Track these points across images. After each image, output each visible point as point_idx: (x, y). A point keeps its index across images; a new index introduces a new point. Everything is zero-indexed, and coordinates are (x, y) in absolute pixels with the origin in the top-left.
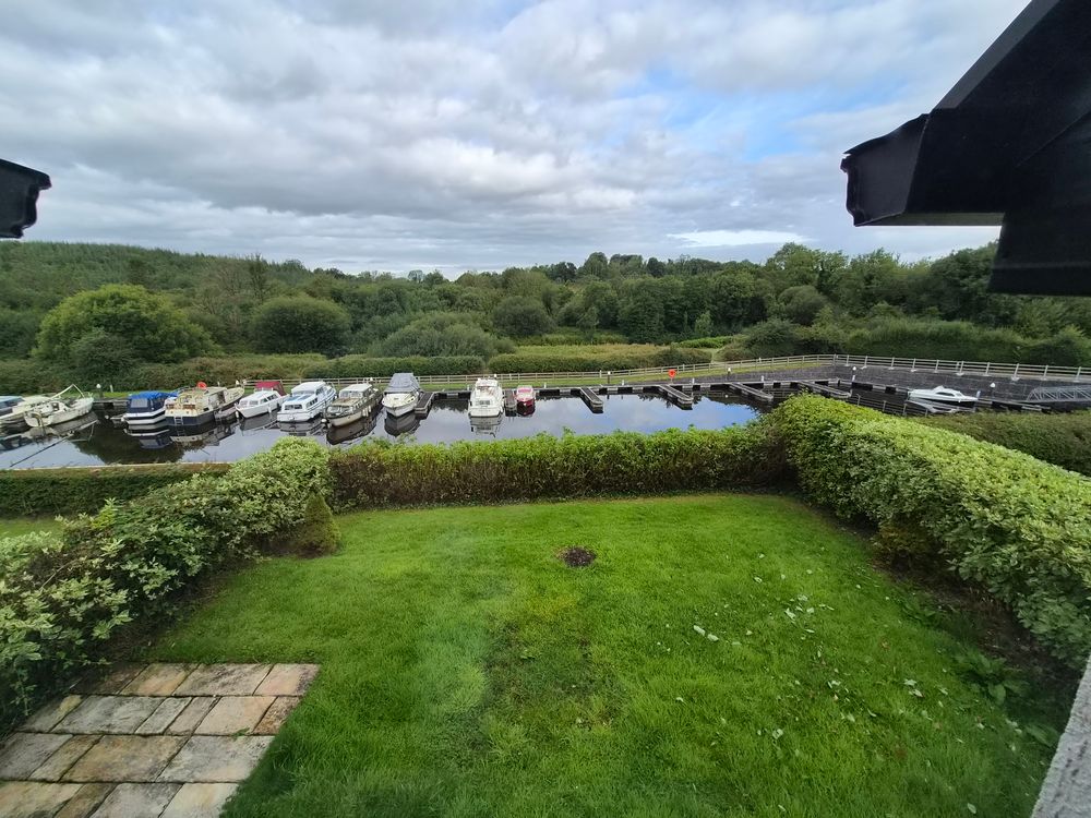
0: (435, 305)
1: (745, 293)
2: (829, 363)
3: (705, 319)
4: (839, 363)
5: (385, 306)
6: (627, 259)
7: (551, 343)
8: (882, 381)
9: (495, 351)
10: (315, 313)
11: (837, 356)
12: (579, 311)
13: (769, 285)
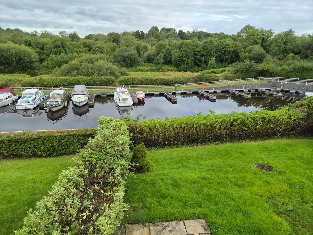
0: (82, 50)
1: (230, 48)
2: (270, 81)
3: (213, 60)
4: (275, 81)
5: (56, 50)
6: (169, 30)
7: (142, 71)
8: (293, 89)
9: (119, 74)
10: (20, 53)
11: (274, 78)
12: (153, 55)
13: (240, 44)
